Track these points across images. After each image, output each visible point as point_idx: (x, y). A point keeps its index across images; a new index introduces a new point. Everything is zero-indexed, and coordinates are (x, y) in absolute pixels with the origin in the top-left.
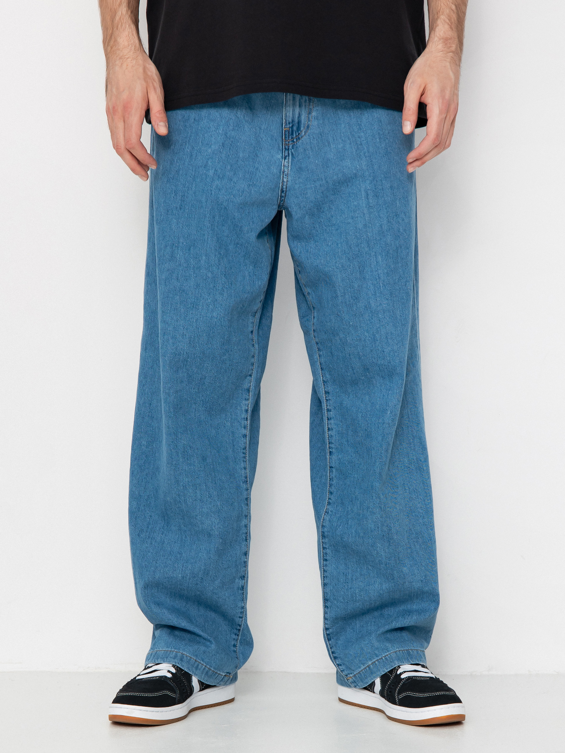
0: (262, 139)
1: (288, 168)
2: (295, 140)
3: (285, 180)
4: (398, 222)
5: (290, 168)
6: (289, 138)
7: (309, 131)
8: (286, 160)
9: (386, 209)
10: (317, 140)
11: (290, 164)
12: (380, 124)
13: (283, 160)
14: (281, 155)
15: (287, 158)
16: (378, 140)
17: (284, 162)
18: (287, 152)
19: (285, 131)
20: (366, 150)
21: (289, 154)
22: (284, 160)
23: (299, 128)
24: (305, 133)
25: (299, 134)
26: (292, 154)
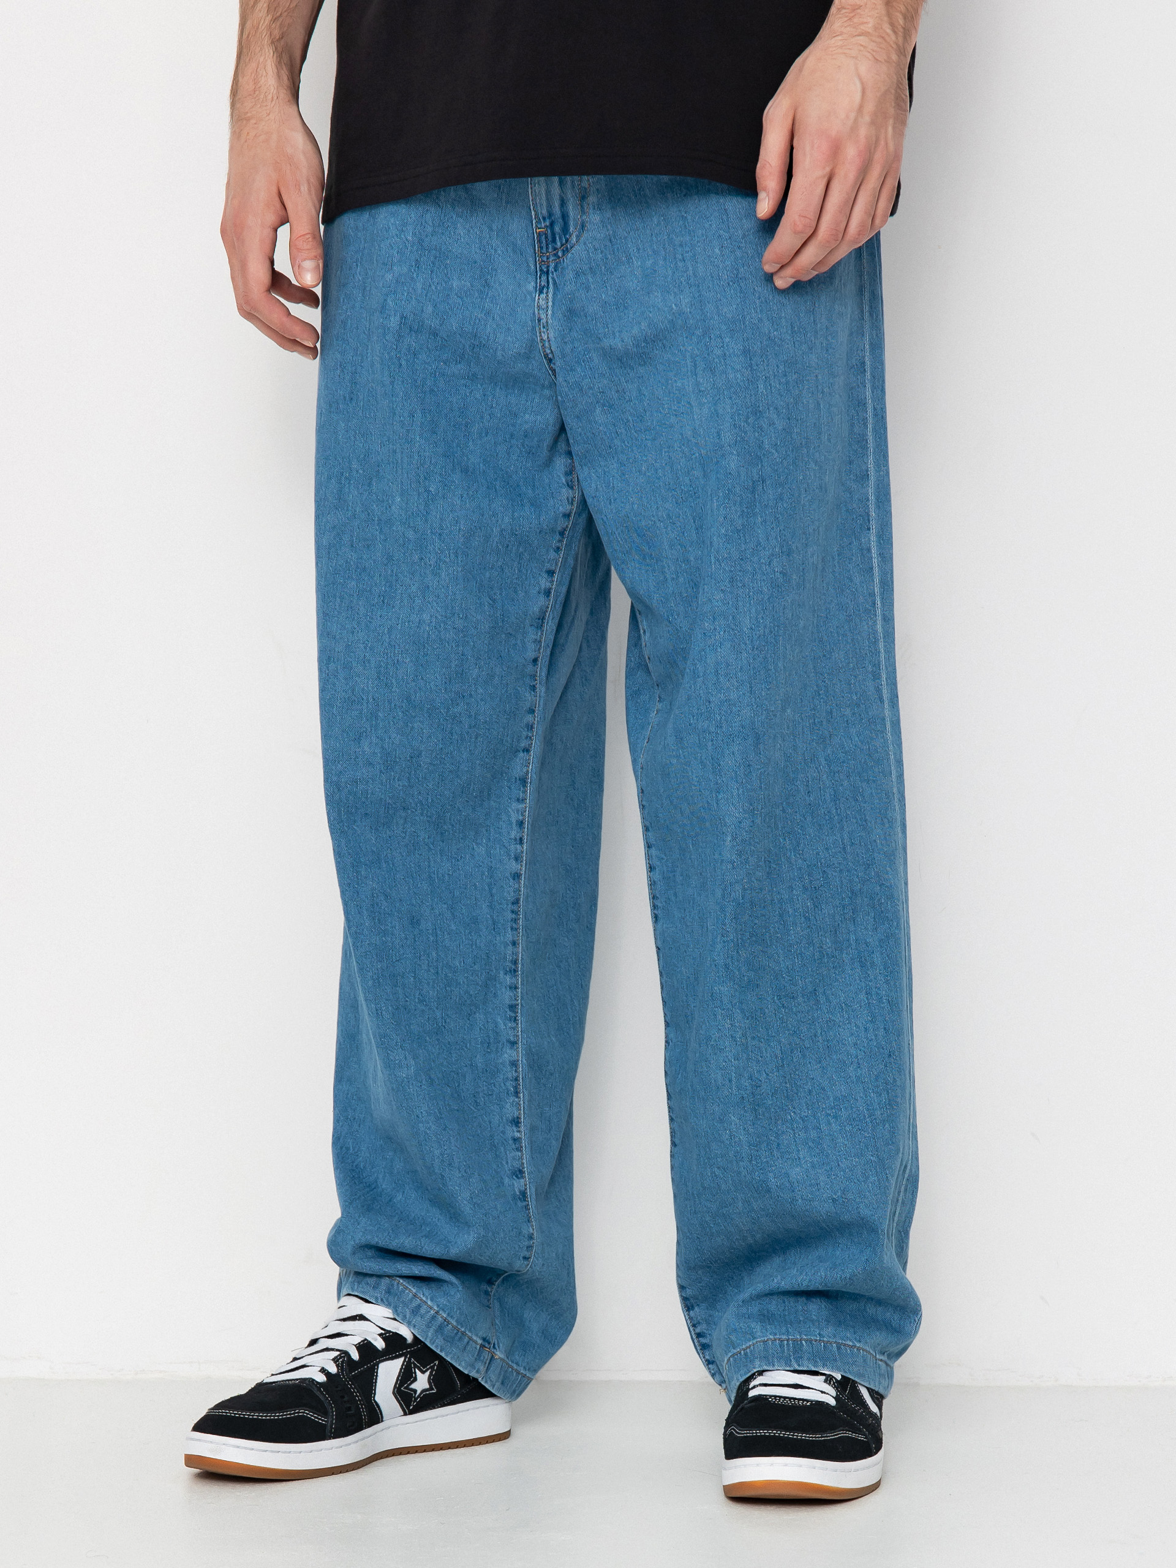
0: (496, 251)
1: (547, 311)
2: (560, 254)
3: (545, 337)
4: (761, 428)
5: (550, 312)
6: (547, 248)
7: (585, 235)
8: (543, 296)
9: (731, 398)
10: (602, 252)
11: (550, 304)
12: (725, 217)
13: (537, 295)
14: (533, 284)
15: (545, 291)
16: (717, 251)
17: (539, 299)
18: (544, 278)
19: (539, 235)
20: (691, 272)
21: (548, 282)
22: (539, 296)
23: (565, 229)
24: (578, 237)
25: (567, 241)
26: (555, 283)
